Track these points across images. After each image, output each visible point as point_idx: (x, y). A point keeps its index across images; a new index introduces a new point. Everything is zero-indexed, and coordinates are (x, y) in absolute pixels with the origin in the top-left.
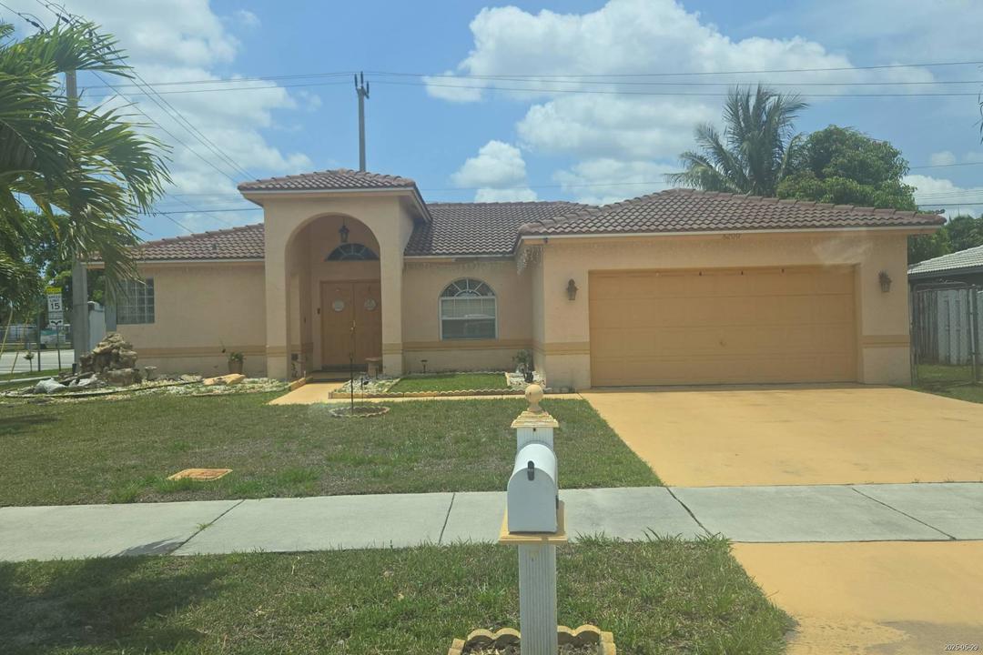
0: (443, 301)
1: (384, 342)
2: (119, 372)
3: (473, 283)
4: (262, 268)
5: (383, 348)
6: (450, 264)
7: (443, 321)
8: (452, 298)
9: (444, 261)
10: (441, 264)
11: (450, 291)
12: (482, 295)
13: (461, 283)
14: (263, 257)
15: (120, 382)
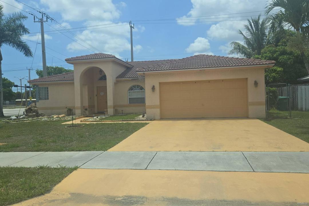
0: (129, 92)
1: (108, 105)
2: (31, 114)
3: (138, 86)
4: (73, 83)
5: (108, 107)
6: (130, 81)
7: (129, 98)
8: (132, 91)
9: (128, 80)
10: (128, 81)
11: (131, 89)
12: (141, 90)
13: (134, 86)
14: (74, 80)
15: (31, 117)
